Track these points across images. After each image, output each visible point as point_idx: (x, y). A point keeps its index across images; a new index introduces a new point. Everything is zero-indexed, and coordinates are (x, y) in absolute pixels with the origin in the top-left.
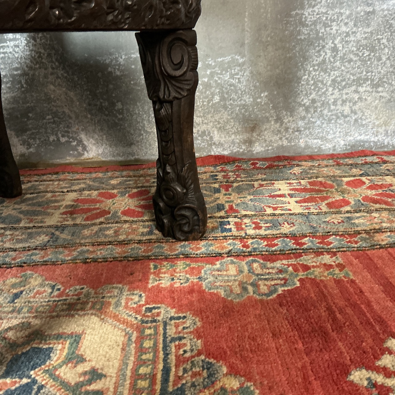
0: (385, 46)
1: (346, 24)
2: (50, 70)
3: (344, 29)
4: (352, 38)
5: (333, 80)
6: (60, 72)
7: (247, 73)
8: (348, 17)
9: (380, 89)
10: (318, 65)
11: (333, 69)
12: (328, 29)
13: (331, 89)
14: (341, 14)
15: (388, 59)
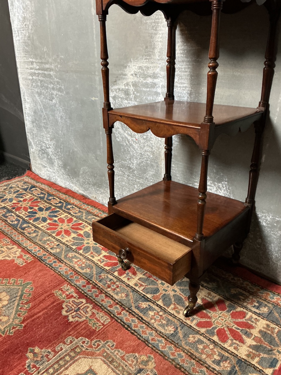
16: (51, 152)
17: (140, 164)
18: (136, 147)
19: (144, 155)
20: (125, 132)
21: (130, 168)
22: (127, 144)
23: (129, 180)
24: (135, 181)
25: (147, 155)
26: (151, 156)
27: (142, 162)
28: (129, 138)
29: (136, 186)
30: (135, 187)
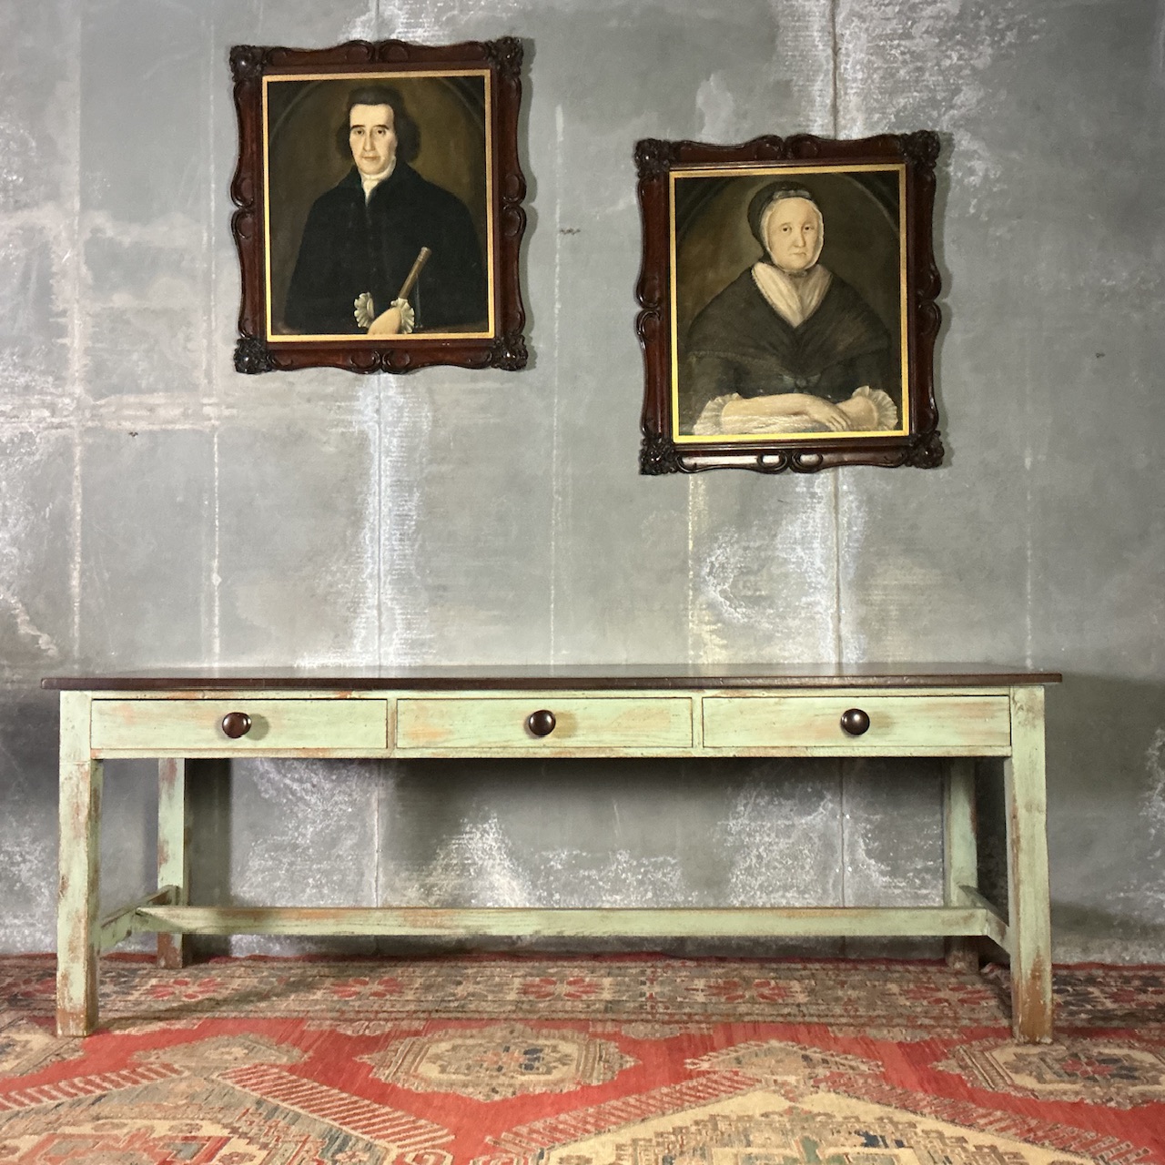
0: (807, 857)
1: (769, 835)
2: (498, 861)
3: (767, 839)
4: (775, 847)
5: (761, 886)
6: (507, 863)
7: (679, 873)
8: (769, 829)
9: (807, 896)
10: (745, 870)
11: (760, 874)
12: (752, 839)
13: (758, 893)
14: (763, 826)
15: (812, 868)
16: (30, 870)
17: (322, 830)
18: (313, 801)
19: (332, 811)
20: (285, 776)
21: (295, 846)
22: (288, 800)
23: (293, 873)
24: (310, 870)
25: (340, 810)
26: (350, 810)
27: (328, 826)
28: (295, 786)
29: (311, 881)
30: (308, 884)
